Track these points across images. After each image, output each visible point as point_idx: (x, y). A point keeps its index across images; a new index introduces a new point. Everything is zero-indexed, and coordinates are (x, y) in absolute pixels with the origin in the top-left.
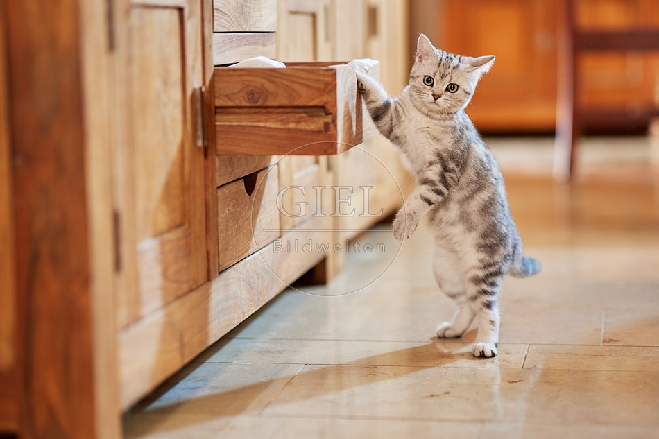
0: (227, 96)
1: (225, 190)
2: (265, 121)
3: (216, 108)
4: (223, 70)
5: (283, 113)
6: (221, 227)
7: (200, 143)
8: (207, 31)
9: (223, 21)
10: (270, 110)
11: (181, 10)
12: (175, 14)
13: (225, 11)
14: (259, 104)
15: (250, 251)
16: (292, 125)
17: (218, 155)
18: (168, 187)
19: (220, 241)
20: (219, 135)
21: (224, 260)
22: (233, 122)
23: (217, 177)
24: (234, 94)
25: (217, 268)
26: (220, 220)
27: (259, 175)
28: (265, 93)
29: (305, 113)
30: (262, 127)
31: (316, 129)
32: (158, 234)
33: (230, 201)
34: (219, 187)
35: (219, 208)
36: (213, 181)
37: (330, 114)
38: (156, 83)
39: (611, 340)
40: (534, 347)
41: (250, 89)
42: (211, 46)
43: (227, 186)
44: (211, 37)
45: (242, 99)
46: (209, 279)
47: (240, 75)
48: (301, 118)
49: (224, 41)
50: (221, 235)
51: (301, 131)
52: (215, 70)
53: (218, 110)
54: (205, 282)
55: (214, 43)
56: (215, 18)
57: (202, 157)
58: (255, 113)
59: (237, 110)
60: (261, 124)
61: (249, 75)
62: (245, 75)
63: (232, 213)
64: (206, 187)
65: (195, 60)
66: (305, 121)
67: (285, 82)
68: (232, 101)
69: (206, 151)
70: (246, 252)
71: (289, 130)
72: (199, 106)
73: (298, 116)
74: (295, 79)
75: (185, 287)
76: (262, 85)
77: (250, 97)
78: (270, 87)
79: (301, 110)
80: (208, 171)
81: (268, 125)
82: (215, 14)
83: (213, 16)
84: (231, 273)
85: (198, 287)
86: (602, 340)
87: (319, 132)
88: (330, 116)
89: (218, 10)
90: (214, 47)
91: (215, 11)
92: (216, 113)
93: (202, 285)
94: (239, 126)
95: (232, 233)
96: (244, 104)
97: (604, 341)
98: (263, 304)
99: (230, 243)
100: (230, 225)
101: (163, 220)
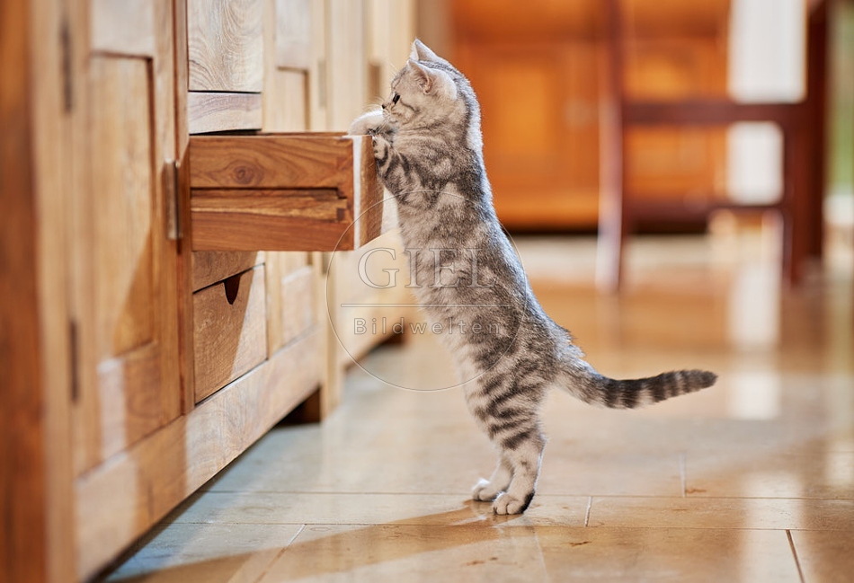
0: (210, 174)
1: (203, 296)
2: (260, 206)
3: (192, 189)
4: (205, 141)
5: (283, 196)
6: (197, 345)
7: (173, 235)
8: (181, 89)
9: (200, 77)
10: (266, 192)
11: (149, 61)
12: (142, 66)
13: (203, 63)
14: (252, 184)
15: (232, 377)
16: (295, 212)
17: (194, 251)
18: (134, 292)
19: (196, 363)
20: (195, 225)
21: (201, 388)
22: (218, 208)
23: (193, 279)
24: (219, 171)
25: (193, 399)
26: (196, 336)
27: (243, 278)
28: (258, 170)
29: (312, 196)
30: (256, 215)
31: (326, 218)
32: (120, 353)
33: (209, 311)
34: (195, 293)
35: (195, 320)
36: (188, 284)
37: (345, 198)
38: (120, 156)
39: (694, 491)
40: (599, 500)
41: (239, 165)
42: (185, 109)
43: (205, 292)
44: (185, 96)
45: (229, 177)
46: (183, 412)
47: (227, 147)
48: (307, 202)
49: (201, 103)
50: (197, 355)
51: (307, 219)
52: (190, 140)
53: (194, 192)
54: (177, 418)
55: (189, 104)
56: (191, 72)
57: (175, 253)
58: (247, 196)
59: (222, 192)
60: (255, 211)
61: (237, 147)
62: (233, 147)
63: (211, 327)
64: (180, 293)
65: (166, 126)
66: (311, 207)
67: (286, 156)
68: (216, 180)
69: (180, 246)
70: (227, 378)
71: (291, 218)
72: (171, 187)
73: (302, 200)
74: (299, 153)
75: (154, 423)
76: (256, 160)
77: (240, 175)
78: (267, 162)
79: (307, 193)
80: (182, 271)
81: (264, 211)
82: (191, 67)
83: (188, 69)
84: (210, 406)
85: (170, 423)
86: (683, 491)
87: (331, 221)
88: (345, 201)
89: (194, 62)
90: (189, 110)
91: (191, 63)
92: (191, 196)
93: (174, 420)
94: (225, 213)
95: (211, 353)
96: (232, 184)
97: (686, 491)
98: (247, 446)
99: (208, 367)
100: (209, 342)
101: (127, 335)
